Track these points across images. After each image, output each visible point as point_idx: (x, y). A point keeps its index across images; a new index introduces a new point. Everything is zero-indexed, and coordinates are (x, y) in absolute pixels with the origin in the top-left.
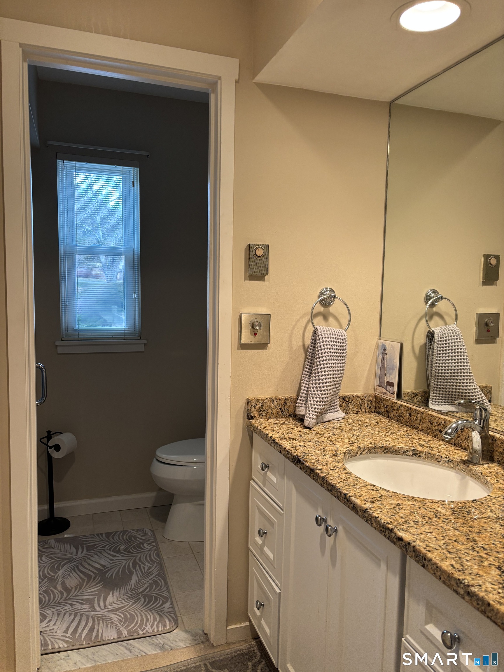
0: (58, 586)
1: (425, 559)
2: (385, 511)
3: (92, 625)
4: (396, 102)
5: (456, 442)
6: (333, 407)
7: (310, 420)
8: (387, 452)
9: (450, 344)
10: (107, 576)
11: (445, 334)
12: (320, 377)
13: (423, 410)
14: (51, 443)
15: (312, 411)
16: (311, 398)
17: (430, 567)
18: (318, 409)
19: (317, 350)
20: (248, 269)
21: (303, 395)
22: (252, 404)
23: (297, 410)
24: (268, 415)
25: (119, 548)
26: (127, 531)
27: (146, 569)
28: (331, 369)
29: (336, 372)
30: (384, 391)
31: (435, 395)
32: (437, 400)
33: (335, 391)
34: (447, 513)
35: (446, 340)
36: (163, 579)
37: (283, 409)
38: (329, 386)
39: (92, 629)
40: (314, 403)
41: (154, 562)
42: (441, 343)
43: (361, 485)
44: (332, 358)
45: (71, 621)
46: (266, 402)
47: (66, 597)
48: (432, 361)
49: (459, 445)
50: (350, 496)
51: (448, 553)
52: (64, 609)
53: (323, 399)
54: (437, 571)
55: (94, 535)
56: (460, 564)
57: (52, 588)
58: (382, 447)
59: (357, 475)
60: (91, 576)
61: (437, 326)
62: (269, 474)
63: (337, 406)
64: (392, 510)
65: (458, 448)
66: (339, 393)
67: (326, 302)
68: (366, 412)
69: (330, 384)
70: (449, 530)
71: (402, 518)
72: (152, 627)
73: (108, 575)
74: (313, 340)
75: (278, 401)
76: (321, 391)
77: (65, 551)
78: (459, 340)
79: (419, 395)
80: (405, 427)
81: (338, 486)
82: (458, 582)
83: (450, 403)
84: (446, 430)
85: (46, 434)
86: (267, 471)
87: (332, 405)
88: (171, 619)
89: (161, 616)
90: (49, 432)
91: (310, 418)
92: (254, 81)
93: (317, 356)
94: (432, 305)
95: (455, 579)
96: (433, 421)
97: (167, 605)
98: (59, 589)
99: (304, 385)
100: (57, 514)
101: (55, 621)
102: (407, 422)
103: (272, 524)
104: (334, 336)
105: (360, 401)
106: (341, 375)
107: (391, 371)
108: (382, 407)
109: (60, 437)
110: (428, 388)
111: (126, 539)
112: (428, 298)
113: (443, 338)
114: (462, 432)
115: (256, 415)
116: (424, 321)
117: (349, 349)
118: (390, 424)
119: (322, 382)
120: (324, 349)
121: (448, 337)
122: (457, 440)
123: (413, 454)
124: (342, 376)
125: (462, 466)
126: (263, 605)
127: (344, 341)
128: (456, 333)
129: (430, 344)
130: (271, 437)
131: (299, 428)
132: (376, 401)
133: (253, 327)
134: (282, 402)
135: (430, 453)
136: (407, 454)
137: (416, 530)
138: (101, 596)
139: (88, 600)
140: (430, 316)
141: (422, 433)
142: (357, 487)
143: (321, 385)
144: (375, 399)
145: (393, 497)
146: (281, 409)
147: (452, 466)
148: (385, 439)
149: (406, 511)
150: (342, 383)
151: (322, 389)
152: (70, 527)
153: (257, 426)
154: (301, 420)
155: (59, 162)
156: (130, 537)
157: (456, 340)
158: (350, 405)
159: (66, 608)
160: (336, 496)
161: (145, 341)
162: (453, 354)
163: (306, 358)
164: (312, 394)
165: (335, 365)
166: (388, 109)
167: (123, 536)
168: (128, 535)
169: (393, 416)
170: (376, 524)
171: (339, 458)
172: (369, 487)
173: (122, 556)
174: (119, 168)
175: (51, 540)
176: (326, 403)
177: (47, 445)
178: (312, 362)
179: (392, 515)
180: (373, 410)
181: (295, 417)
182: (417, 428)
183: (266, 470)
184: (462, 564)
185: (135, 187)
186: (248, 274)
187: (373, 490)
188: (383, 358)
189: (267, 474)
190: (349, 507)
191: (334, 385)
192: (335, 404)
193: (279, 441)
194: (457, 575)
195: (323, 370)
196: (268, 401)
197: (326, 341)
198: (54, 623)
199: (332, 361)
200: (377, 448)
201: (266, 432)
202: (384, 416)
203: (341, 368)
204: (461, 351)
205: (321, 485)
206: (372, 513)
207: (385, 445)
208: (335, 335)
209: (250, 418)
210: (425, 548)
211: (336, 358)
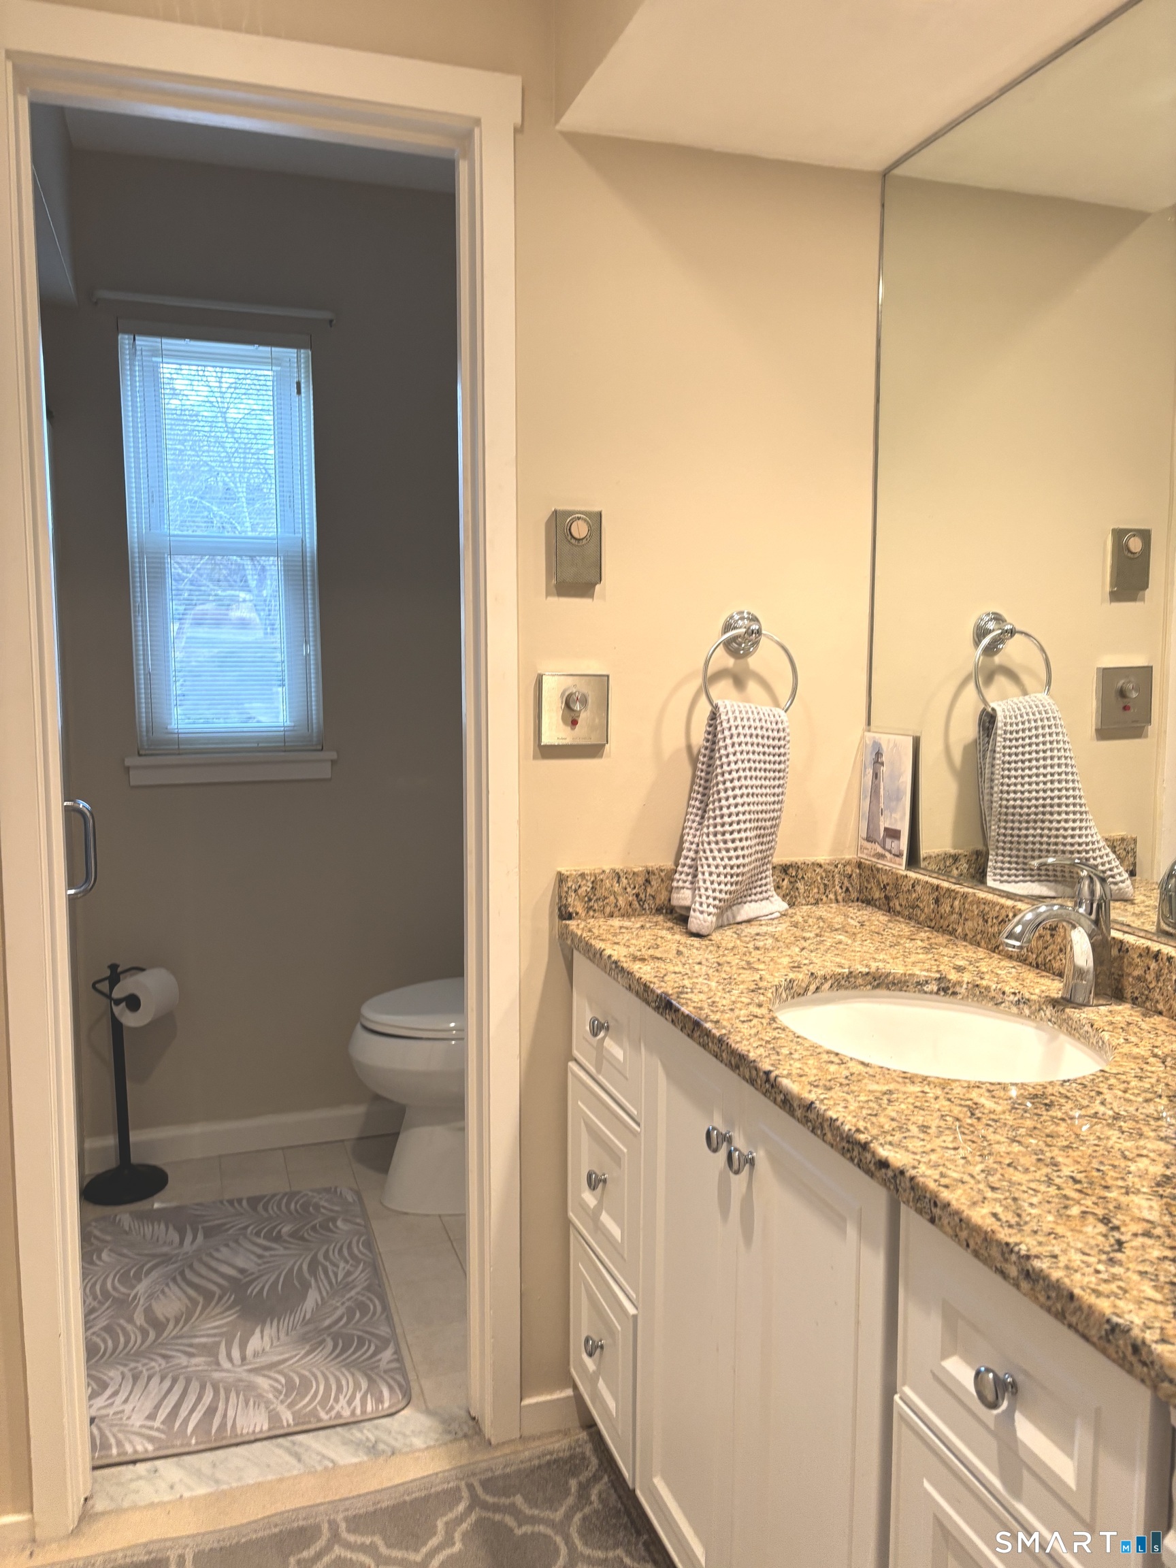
0: (135, 1316)
1: (935, 1205)
2: (853, 1106)
3: (211, 1402)
4: (897, 171)
5: (1040, 960)
6: (759, 890)
7: (701, 916)
8: (878, 985)
9: (1034, 740)
10: (249, 1292)
11: (1022, 716)
12: (726, 819)
13: (966, 890)
14: (118, 993)
15: (708, 897)
16: (706, 868)
17: (945, 1221)
18: (721, 891)
19: (717, 755)
20: (554, 570)
21: (688, 862)
22: (570, 884)
23: (674, 895)
24: (608, 910)
25: (279, 1232)
26: (299, 1192)
27: (340, 1277)
28: (751, 799)
29: (764, 807)
30: (880, 850)
31: (1000, 858)
32: (1006, 871)
33: (761, 851)
34: (999, 1109)
35: (1023, 730)
36: (378, 1298)
37: (642, 896)
38: (747, 839)
39: (211, 1411)
40: (712, 879)
41: (357, 1261)
42: (1012, 737)
43: (805, 1053)
44: (754, 774)
45: (163, 1392)
46: (602, 880)
47: (154, 1341)
48: (992, 780)
49: (1048, 966)
50: (776, 1077)
51: (989, 1190)
52: (148, 1367)
53: (732, 868)
54: (961, 1229)
55: (221, 1202)
56: (1014, 1212)
57: (122, 1322)
58: (868, 974)
59: (799, 1033)
60: (212, 1294)
61: (1003, 697)
62: (609, 1043)
63: (768, 887)
64: (871, 1104)
65: (1044, 974)
66: (772, 855)
67: (740, 644)
68: (837, 901)
69: (748, 834)
70: (998, 1143)
71: (893, 1120)
72: (349, 1403)
73: (253, 1290)
74: (709, 733)
75: (630, 877)
76: (728, 850)
77: (155, 1238)
78: (1054, 729)
79: (963, 861)
80: (925, 932)
81: (752, 1055)
82: (1005, 1249)
83: (1036, 878)
84: (1010, 927)
85: (108, 973)
86: (603, 1038)
87: (755, 884)
88: (396, 1388)
89: (371, 1380)
90: (113, 967)
91: (702, 912)
92: (558, 127)
93: (719, 770)
94: (991, 650)
95: (999, 1243)
96: (988, 913)
97: (388, 1354)
98: (138, 1323)
99: (690, 838)
100: (135, 1158)
101: (127, 1394)
102: (931, 920)
103: (616, 1157)
104: (758, 724)
105: (824, 875)
106: (775, 814)
107: (893, 804)
108: (875, 889)
109: (140, 977)
110: (986, 845)
111: (296, 1210)
112: (980, 633)
113: (1017, 724)
114: (1052, 936)
115: (580, 909)
116: (971, 687)
117: (795, 754)
118: (890, 925)
119: (730, 829)
120: (735, 754)
121: (1029, 721)
122: (1042, 955)
123: (939, 990)
124: (779, 817)
125: (1049, 1011)
126: (602, 1347)
127: (782, 734)
128: (1046, 712)
129: (986, 739)
130: (610, 957)
131: (677, 937)
132: (861, 875)
133: (568, 705)
134: (641, 880)
135: (977, 986)
136: (925, 988)
137: (922, 1143)
138: (235, 1336)
139: (204, 1346)
140: (986, 675)
141: (965, 943)
142: (796, 1056)
143: (728, 836)
144: (858, 871)
145: (878, 1076)
146: (637, 895)
147: (1027, 1012)
148: (876, 956)
149: (903, 1106)
150: (779, 834)
151: (730, 845)
152: (168, 1187)
153: (579, 933)
154: (680, 917)
155: (124, 340)
156: (305, 1207)
157: (1047, 730)
158: (800, 885)
159: (153, 1364)
160: (747, 1077)
161: (334, 755)
162: (1042, 762)
163: (694, 776)
164: (707, 859)
165: (759, 791)
166: (879, 190)
167: (288, 1205)
168: (301, 1202)
169: (898, 908)
170: (833, 1135)
171: (762, 998)
172: (825, 1057)
173: (286, 1248)
174: (265, 350)
175: (124, 1215)
176: (740, 878)
177: (109, 997)
178: (707, 784)
179: (870, 1115)
180: (854, 895)
181: (671, 912)
182: (952, 933)
183: (602, 1034)
184: (1019, 1211)
185: (303, 395)
186: (554, 582)
187: (832, 1062)
188: (876, 775)
189: (605, 1044)
190: (775, 1101)
191: (759, 836)
192: (764, 882)
193: (627, 964)
194: (1004, 1235)
195: (731, 801)
196: (608, 878)
197: (739, 735)
198: (124, 1398)
199: (754, 782)
200: (855, 977)
201: (599, 945)
202: (879, 908)
203: (776, 799)
204: (1059, 754)
205: (716, 1056)
206: (825, 1110)
207: (873, 969)
208: (760, 720)
209: (567, 916)
210: (936, 1181)
211: (763, 774)
